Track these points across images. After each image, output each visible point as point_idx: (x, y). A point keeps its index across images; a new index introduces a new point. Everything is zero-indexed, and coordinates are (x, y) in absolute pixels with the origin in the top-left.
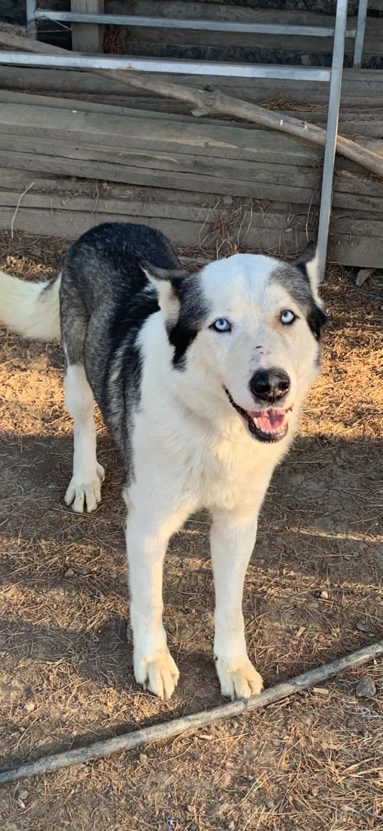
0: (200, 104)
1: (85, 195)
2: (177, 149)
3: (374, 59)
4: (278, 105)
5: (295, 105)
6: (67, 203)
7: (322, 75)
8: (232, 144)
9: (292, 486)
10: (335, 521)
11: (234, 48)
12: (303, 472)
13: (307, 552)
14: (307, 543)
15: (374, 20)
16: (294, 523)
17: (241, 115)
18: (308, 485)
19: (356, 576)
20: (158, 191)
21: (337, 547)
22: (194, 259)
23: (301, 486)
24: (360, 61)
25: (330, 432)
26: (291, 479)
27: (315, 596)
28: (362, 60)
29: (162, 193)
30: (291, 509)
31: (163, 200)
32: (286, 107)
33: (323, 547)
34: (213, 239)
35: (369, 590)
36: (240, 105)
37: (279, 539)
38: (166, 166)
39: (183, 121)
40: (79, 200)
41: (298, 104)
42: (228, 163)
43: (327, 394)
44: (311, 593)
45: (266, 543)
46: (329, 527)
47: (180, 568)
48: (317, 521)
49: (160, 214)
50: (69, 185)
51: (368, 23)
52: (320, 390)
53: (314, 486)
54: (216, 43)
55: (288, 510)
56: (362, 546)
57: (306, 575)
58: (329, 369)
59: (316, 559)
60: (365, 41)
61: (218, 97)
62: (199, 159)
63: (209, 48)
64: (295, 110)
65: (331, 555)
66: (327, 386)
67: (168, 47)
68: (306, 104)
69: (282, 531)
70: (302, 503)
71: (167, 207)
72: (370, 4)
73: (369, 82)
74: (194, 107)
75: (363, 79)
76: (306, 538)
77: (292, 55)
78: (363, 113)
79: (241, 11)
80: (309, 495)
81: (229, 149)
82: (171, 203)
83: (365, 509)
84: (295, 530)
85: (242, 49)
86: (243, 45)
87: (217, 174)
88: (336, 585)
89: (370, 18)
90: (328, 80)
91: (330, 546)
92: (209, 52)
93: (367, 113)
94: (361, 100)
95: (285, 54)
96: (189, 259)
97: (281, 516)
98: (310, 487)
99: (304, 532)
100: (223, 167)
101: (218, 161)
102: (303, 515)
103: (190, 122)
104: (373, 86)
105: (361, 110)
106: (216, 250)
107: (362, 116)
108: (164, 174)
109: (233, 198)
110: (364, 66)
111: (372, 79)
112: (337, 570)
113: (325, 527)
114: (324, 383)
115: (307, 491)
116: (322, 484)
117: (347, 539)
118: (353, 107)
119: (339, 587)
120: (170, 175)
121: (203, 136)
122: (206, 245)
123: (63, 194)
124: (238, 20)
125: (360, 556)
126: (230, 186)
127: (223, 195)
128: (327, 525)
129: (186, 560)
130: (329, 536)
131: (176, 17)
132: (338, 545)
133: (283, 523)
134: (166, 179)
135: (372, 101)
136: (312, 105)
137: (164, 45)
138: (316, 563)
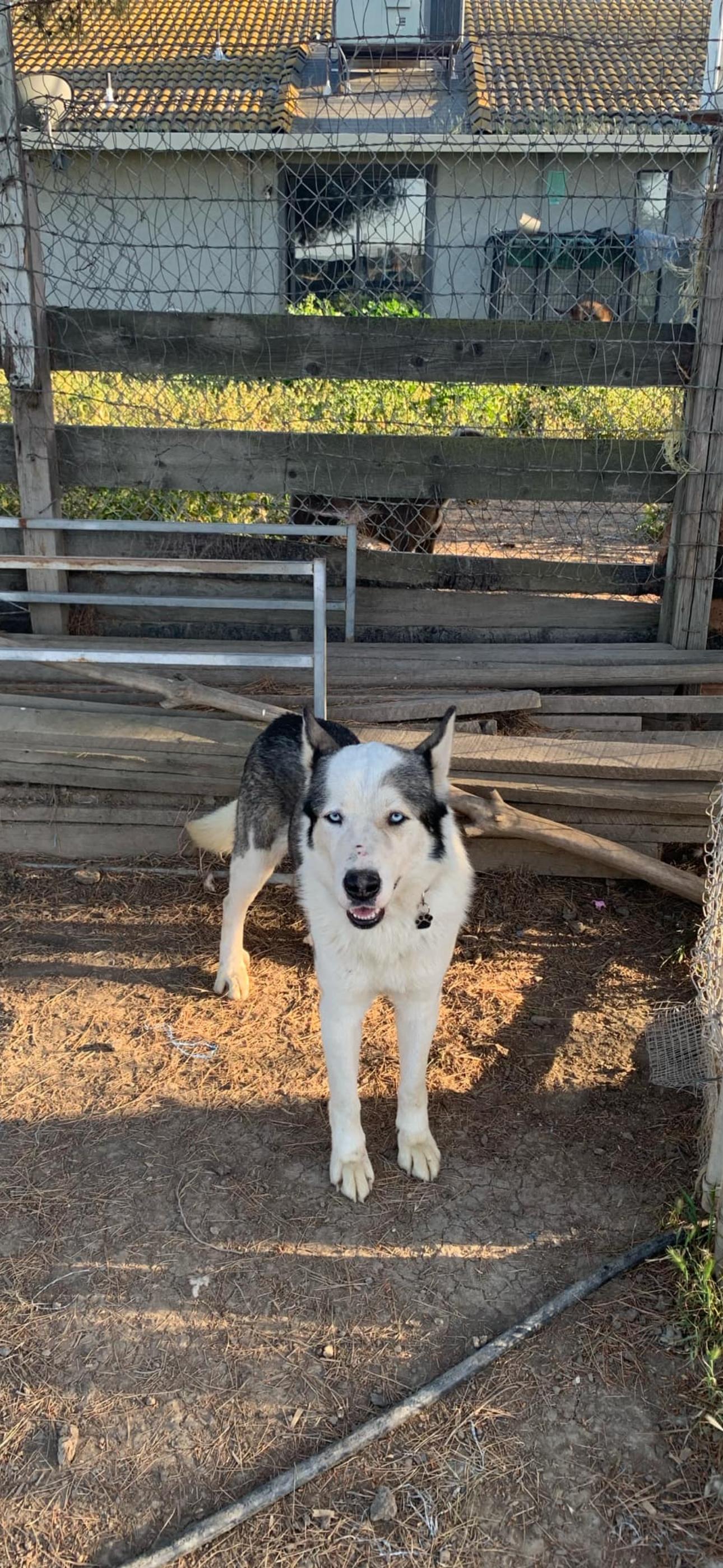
0: (170, 695)
1: (40, 802)
2: (144, 747)
3: (368, 631)
4: (264, 688)
5: (282, 686)
6: (18, 813)
7: (304, 661)
8: (208, 738)
9: (288, 1181)
10: (342, 1231)
11: (217, 623)
12: (302, 1158)
13: (306, 1284)
14: (305, 1269)
15: (365, 590)
16: (291, 1239)
17: (217, 706)
18: (308, 1178)
19: (369, 1317)
20: (127, 794)
21: (344, 1271)
22: (173, 871)
24: (352, 634)
26: (287, 1170)
27: (316, 1354)
28: (355, 632)
29: (133, 797)
30: (285, 1218)
31: (133, 805)
32: (272, 690)
33: (326, 1273)
35: (385, 1336)
36: (215, 695)
37: (270, 1267)
38: (132, 767)
39: (152, 714)
40: (32, 809)
41: (286, 686)
42: (206, 760)
44: (311, 1350)
45: (252, 1275)
46: (334, 1241)
47: (138, 1330)
48: (319, 1233)
49: (131, 820)
50: (21, 792)
51: (358, 594)
53: (314, 1178)
54: (195, 619)
55: (282, 1220)
56: (377, 1266)
57: (305, 1319)
59: (318, 1294)
60: (357, 612)
61: (190, 687)
62: (171, 757)
63: (189, 624)
64: (284, 693)
65: (337, 1286)
67: (143, 625)
68: (293, 686)
69: (274, 1255)
71: (139, 812)
72: (359, 574)
73: (362, 659)
74: (164, 698)
75: (356, 656)
76: (304, 1260)
77: (279, 630)
78: (358, 694)
79: (223, 586)
81: (206, 744)
82: (144, 806)
84: (290, 1249)
85: (225, 624)
87: (194, 772)
88: (344, 1333)
89: (360, 589)
90: (310, 665)
91: (336, 1270)
92: (188, 628)
93: (362, 693)
94: (354, 679)
95: (272, 629)
96: (168, 871)
97: (273, 1230)
98: (310, 1180)
99: (303, 1251)
100: (201, 766)
101: (195, 759)
102: (302, 1226)
103: (161, 715)
104: (367, 664)
106: (200, 858)
107: (356, 698)
108: (132, 776)
109: (215, 798)
110: (358, 639)
111: (365, 655)
112: (345, 1307)
113: (329, 1241)
115: (307, 1186)
117: (357, 1258)
118: (347, 686)
119: (347, 1335)
120: (139, 776)
121: (175, 730)
122: (189, 853)
123: (14, 803)
124: (218, 595)
125: (374, 1282)
126: (210, 786)
127: (203, 796)
128: (331, 1238)
129: (147, 1315)
130: (335, 1255)
131: (149, 594)
132: (346, 1268)
133: (276, 1240)
134: (135, 781)
135: (366, 680)
136: (301, 687)
137: (138, 623)
138: (318, 1299)
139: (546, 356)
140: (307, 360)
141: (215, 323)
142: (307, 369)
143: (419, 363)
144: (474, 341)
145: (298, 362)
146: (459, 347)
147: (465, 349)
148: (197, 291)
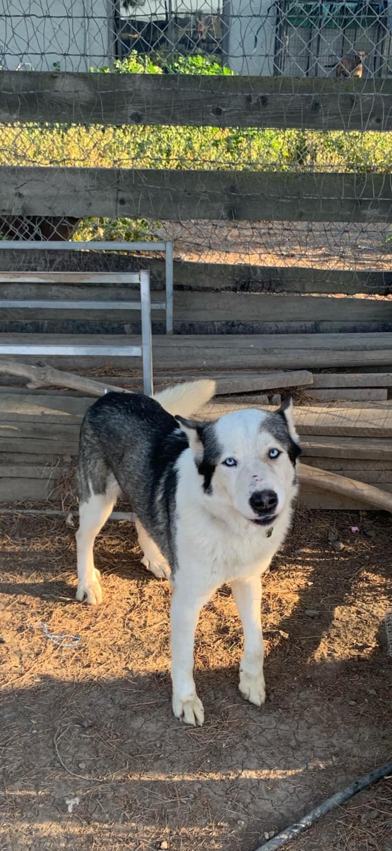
0: (34, 378)
2: (16, 419)
3: (183, 325)
4: (105, 372)
5: (120, 371)
7: (135, 351)
8: (65, 411)
9: (133, 730)
10: (172, 763)
11: (67, 320)
12: (143, 713)
13: (148, 800)
14: (147, 790)
15: (179, 293)
16: (136, 770)
17: (71, 387)
18: (147, 727)
19: (192, 821)
20: (5, 455)
21: (174, 791)
22: (42, 512)
23: (142, 729)
24: (171, 328)
25: (166, 669)
26: (132, 723)
27: (155, 847)
28: (174, 326)
29: (9, 457)
30: (132, 756)
31: (10, 463)
32: (112, 373)
33: (162, 792)
34: (58, 493)
35: (204, 834)
36: (69, 378)
37: (122, 790)
38: (9, 434)
39: (21, 393)
41: (122, 370)
42: (63, 428)
43: (162, 631)
44: (152, 845)
45: (110, 796)
46: (166, 770)
47: (30, 836)
48: (156, 765)
49: (9, 474)
51: (175, 296)
52: (156, 627)
53: (152, 727)
54: (51, 317)
55: (130, 757)
56: (197, 787)
57: (147, 825)
58: (163, 605)
59: (156, 807)
60: (174, 310)
61: (49, 372)
62: (37, 426)
63: (46, 322)
64: (119, 376)
65: (170, 801)
66: (162, 623)
67: (11, 323)
68: (127, 370)
69: (124, 781)
70: (143, 747)
71: (14, 468)
72: (175, 280)
73: (179, 348)
74: (29, 381)
75: (175, 345)
76: (146, 784)
77: (116, 325)
78: (177, 375)
79: (70, 290)
80: (149, 738)
81: (63, 416)
82: (18, 464)
83: (198, 746)
84: (135, 777)
85: (74, 321)
86: (76, 318)
87: (55, 438)
88: (175, 833)
89: (177, 292)
90: (139, 354)
91: (168, 790)
92: (46, 325)
93: (180, 375)
94: (173, 364)
95: (110, 324)
96: (39, 512)
97: (124, 764)
98: (149, 730)
99: (145, 778)
100: (59, 433)
101: (54, 427)
102: (144, 761)
103: (28, 394)
104: (183, 352)
105: (176, 373)
106: (61, 502)
107: (175, 378)
108: (7, 441)
109: (72, 457)
111: (181, 345)
112: (175, 815)
113: (163, 770)
114: (159, 620)
115: (147, 733)
116: (160, 724)
117: (183, 781)
118: (168, 370)
119: (177, 834)
120: (13, 441)
121: (39, 405)
122: (52, 498)
124: (68, 298)
125: (195, 797)
126: (67, 448)
127: (63, 455)
128: (164, 768)
129: (36, 825)
130: (168, 779)
131: (15, 298)
132: (175, 788)
133: (126, 771)
134: (11, 444)
135: (182, 364)
136: (133, 370)
137: (7, 321)
138: (156, 810)
139: (316, 106)
140: (131, 110)
141: (58, 80)
142: (131, 117)
143: (218, 112)
144: (261, 94)
145: (124, 112)
146: (249, 99)
147: (254, 101)
148: (43, 54)
